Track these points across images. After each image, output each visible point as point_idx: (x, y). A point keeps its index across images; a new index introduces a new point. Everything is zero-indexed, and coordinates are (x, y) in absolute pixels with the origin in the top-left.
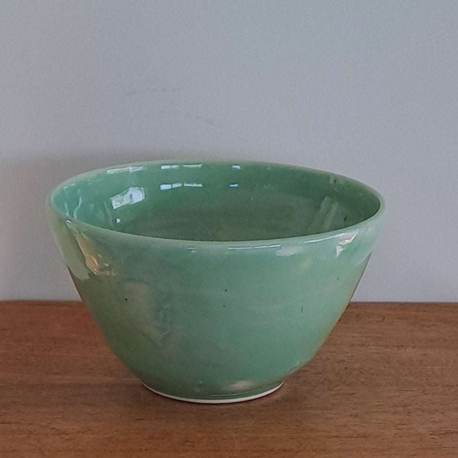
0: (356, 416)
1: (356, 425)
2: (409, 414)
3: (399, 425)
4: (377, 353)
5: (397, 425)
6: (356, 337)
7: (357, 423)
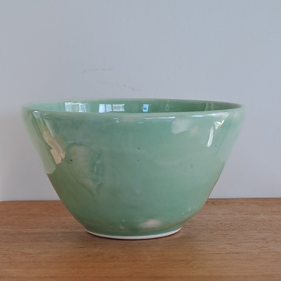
0: (231, 244)
1: (231, 248)
2: (267, 243)
3: (261, 248)
4: (241, 217)
5: (260, 248)
6: (226, 211)
7: (232, 247)
